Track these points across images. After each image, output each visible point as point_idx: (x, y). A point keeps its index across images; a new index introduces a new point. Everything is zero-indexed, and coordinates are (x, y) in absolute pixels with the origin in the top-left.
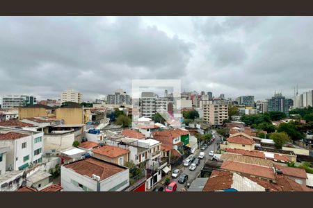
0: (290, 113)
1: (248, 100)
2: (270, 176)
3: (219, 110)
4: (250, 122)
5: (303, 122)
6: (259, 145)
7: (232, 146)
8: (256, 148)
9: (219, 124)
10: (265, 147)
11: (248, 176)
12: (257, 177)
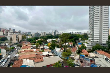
0: (40, 37)
1: (29, 33)
2: (35, 56)
3: (18, 37)
4: (30, 40)
5: (42, 40)
6: (32, 48)
7: (23, 50)
8: (31, 49)
9: (18, 42)
10: (34, 48)
11: (28, 58)
12: (31, 58)
